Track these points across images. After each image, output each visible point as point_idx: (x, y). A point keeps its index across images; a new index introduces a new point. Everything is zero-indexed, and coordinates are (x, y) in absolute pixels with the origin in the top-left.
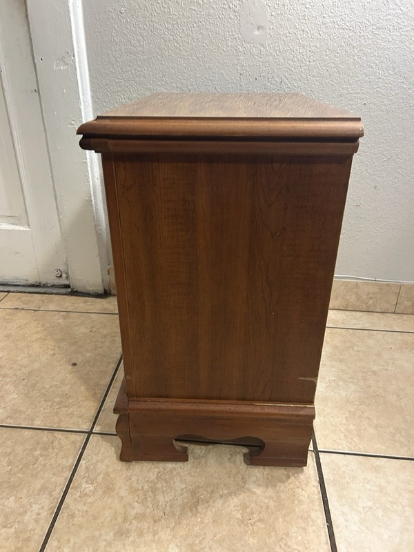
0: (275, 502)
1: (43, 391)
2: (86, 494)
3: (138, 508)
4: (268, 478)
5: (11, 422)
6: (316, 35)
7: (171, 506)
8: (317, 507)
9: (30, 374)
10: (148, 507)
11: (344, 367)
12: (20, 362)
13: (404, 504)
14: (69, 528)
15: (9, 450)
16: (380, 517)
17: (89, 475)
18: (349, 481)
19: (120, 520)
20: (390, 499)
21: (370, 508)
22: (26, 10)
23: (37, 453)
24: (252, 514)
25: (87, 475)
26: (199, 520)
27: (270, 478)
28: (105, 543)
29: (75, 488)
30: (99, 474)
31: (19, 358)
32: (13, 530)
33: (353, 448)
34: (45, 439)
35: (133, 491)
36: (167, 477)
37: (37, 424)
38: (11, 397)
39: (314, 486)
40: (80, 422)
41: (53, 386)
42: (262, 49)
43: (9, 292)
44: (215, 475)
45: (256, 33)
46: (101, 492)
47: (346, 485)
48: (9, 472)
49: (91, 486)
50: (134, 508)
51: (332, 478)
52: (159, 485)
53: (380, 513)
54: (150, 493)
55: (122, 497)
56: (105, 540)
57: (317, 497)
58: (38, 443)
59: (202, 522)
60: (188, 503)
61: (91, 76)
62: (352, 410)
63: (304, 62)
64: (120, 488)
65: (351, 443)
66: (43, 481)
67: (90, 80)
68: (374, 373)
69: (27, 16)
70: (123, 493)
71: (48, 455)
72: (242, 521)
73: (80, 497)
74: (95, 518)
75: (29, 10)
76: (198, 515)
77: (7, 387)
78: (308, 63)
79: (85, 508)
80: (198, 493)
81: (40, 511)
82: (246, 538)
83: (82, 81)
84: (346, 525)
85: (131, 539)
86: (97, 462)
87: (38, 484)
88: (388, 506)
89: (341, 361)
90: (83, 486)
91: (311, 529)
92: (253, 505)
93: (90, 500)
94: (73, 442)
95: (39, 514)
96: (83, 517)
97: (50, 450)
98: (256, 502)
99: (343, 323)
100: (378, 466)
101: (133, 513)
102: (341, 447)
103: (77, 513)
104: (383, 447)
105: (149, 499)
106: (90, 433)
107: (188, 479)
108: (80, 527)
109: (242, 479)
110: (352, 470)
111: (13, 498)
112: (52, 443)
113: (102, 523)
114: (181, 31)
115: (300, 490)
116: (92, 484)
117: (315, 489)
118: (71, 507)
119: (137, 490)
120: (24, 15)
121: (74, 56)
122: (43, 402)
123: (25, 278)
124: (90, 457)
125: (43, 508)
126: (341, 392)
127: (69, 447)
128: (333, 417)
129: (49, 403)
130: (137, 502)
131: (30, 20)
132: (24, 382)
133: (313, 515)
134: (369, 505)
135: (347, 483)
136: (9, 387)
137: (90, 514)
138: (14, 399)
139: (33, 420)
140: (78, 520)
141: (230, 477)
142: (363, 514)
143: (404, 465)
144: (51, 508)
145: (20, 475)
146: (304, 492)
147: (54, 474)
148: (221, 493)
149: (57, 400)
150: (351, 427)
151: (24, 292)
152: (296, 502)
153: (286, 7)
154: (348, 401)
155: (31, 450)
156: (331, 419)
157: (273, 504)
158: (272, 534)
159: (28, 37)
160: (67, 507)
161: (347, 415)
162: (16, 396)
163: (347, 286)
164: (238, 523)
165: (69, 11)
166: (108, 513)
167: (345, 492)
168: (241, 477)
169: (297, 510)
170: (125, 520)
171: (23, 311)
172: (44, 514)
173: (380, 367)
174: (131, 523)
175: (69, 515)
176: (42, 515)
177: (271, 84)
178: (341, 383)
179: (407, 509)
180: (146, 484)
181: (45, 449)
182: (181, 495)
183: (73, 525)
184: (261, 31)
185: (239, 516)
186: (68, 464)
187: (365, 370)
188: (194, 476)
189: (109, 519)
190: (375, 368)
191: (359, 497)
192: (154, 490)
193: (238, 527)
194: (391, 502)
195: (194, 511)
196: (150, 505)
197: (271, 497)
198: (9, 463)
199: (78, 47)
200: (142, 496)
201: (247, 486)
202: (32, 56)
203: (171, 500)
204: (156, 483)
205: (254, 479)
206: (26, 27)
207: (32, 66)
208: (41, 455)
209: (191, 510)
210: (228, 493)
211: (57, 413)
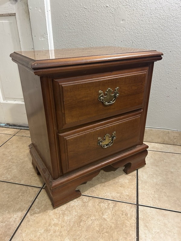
0: (115, 225)
1: (27, 169)
2: (36, 213)
3: (56, 221)
4: (113, 214)
5: (12, 181)
6: (148, 22)
7: (70, 222)
8: (133, 230)
9: (23, 162)
10: (60, 221)
11: (158, 169)
12: (20, 158)
13: (174, 232)
14: (26, 226)
15: (9, 192)
16: (162, 237)
18: (150, 219)
19: (47, 225)
20: (168, 230)
21: (158, 232)
23: (20, 194)
24: (104, 229)
25: (38, 205)
26: (80, 229)
27: (114, 214)
28: (39, 234)
29: (32, 210)
30: (42, 205)
31: (20, 156)
32: (5, 224)
33: (155, 205)
34: (24, 189)
36: (70, 209)
37: (22, 183)
38: (14, 171)
39: (133, 220)
40: (39, 184)
42: (124, 29)
43: (21, 129)
44: (90, 211)
45: (122, 22)
46: (42, 213)
48: (8, 201)
50: (54, 221)
51: (142, 217)
52: (66, 213)
53: (162, 235)
54: (62, 215)
55: (50, 216)
56: (40, 233)
57: (134, 225)
58: (21, 190)
59: (81, 230)
60: (77, 221)
61: (54, 42)
62: (158, 188)
65: (155, 203)
66: (20, 206)
67: (54, 44)
68: (172, 172)
69: (30, 19)
70: (51, 214)
71: (24, 196)
72: (99, 232)
73: (33, 214)
74: (38, 223)
75: (30, 16)
76: (80, 227)
77: (13, 167)
78: (144, 34)
79: (34, 218)
80: (82, 217)
82: (99, 239)
83: (50, 45)
84: (145, 239)
85: (50, 233)
86: (43, 200)
87: (18, 207)
88: (167, 232)
89: (157, 166)
90: (35, 209)
91: (128, 239)
92: (105, 225)
93: (37, 215)
94: (34, 191)
95: (16, 219)
96: (33, 222)
97: (25, 194)
98: (106, 224)
99: (161, 149)
100: (165, 214)
101: (53, 223)
102: (149, 204)
103: (31, 220)
104: (170, 206)
105: (61, 218)
106: (42, 188)
107: (79, 211)
108: (31, 226)
109: (102, 213)
110: (153, 215)
111: (7, 211)
112: (26, 191)
113: (40, 225)
114: (90, 23)
115: (127, 221)
116: (39, 209)
117: (134, 221)
118: (29, 217)
119: (56, 213)
120: (29, 19)
121: (47, 34)
122: (26, 174)
124: (40, 198)
125: (18, 217)
126: (154, 180)
127: (33, 193)
128: (148, 190)
129: (28, 175)
130: (56, 218)
131: (31, 21)
132: (20, 166)
133: (131, 232)
134: (158, 231)
135: (149, 220)
136: (14, 167)
137: (36, 221)
138: (15, 172)
139: (21, 181)
140: (31, 223)
141: (97, 212)
142: (154, 235)
143: (178, 215)
144: (21, 217)
145: (12, 202)
146: (128, 222)
147: (25, 204)
148: (92, 219)
149: (32, 174)
150: (156, 196)
151: (27, 130)
152: (124, 226)
153: (134, 11)
154: (157, 184)
155: (18, 193)
156: (147, 191)
157: (114, 226)
158: (111, 239)
159: (30, 27)
160: (27, 217)
161: (155, 190)
162: (16, 171)
163: (164, 133)
164: (97, 232)
165: (45, 17)
166: (43, 221)
167: (147, 224)
168: (101, 212)
169: (124, 229)
170: (50, 225)
171: (25, 137)
172: (18, 219)
173: (175, 170)
174: (52, 227)
175: (27, 221)
176: (17, 219)
177: (128, 43)
178: (155, 176)
179: (175, 235)
180: (61, 211)
181: (23, 193)
182: (75, 217)
183: (28, 225)
184: (124, 21)
185: (98, 229)
186: (31, 200)
187: (167, 171)
188: (81, 210)
189: (43, 224)
190: (172, 170)
191: (154, 227)
192: (64, 214)
193: (96, 234)
194: (169, 231)
197: (113, 223)
198: (9, 197)
199: (49, 31)
200: (58, 216)
201: (104, 217)
202: (32, 35)
203: (70, 219)
204: (65, 212)
205: (107, 214)
206: (29, 23)
207: (32, 39)
208: (21, 195)
209: (78, 224)
210: (95, 219)
211: (31, 179)
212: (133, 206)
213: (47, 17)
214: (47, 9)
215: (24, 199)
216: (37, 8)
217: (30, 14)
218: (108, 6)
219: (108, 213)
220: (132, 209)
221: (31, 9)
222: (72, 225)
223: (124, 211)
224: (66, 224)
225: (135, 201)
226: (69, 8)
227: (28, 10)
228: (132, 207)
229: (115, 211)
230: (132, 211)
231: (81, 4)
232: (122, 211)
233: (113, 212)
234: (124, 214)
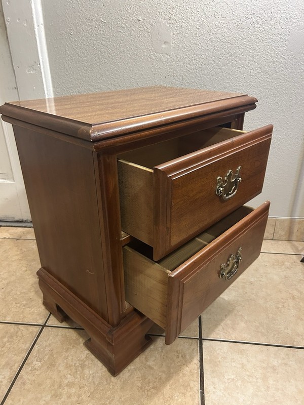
1: (15, 296)
2: (35, 369)
3: (70, 378)
4: (163, 358)
6: (205, 47)
7: (93, 377)
8: (195, 379)
9: (8, 284)
10: (77, 378)
12: (2, 276)
13: (257, 377)
14: (21, 391)
16: (239, 386)
17: (39, 355)
18: (221, 360)
19: (56, 387)
20: (248, 373)
21: (233, 379)
22: (7, 34)
23: (6, 339)
24: (149, 383)
25: (37, 355)
26: (111, 387)
27: (165, 357)
28: (44, 402)
29: (29, 364)
30: (46, 355)
31: (2, 273)
33: (227, 337)
34: (12, 330)
35: (68, 367)
37: (8, 319)
40: (38, 318)
41: (23, 293)
42: (168, 57)
43: (0, 226)
45: (164, 46)
46: (46, 367)
47: (218, 363)
49: (39, 363)
50: (67, 378)
51: (209, 358)
52: (87, 363)
53: (239, 383)
54: (80, 368)
55: (60, 371)
56: (44, 400)
57: (196, 372)
58: (7, 333)
59: (113, 388)
60: (105, 375)
61: (52, 77)
62: (231, 309)
63: (198, 65)
64: (59, 365)
65: (226, 333)
66: (7, 359)
67: (52, 80)
68: (251, 283)
69: (7, 38)
70: (61, 368)
71: (13, 342)
72: (141, 388)
73: (31, 370)
74: (40, 385)
75: (8, 33)
76: (111, 383)
78: (200, 66)
79: (34, 378)
81: (3, 380)
82: (142, 400)
83: (46, 81)
84: (214, 392)
85: (62, 399)
86: (46, 346)
87: (4, 361)
88: (245, 378)
90: (34, 363)
91: (188, 394)
92: (150, 377)
93: (37, 373)
94: (31, 332)
97: (15, 338)
98: (153, 375)
100: (243, 349)
101: (66, 382)
102: (218, 336)
103: (28, 381)
104: (249, 336)
105: (78, 373)
106: (44, 326)
108: (29, 391)
109: (146, 358)
110: (224, 353)
112: (17, 333)
113: (44, 388)
114: (112, 46)
115: (185, 366)
116: (40, 361)
117: (195, 365)
118: (24, 377)
119: (71, 366)
120: (5, 38)
121: (40, 64)
122: (14, 304)
123: (13, 216)
124: (41, 343)
125: (4, 378)
126: (225, 297)
127: (28, 335)
128: (216, 315)
129: (18, 305)
130: (70, 374)
131: (9, 41)
132: (3, 290)
133: (192, 384)
134: (232, 378)
135: (219, 362)
137: (36, 382)
139: (5, 317)
140: (27, 386)
142: (227, 384)
143: (261, 349)
144: (11, 378)
146: (187, 368)
147: (15, 355)
149: (24, 302)
150: (229, 322)
151: (12, 226)
152: (181, 375)
153: (183, 29)
154: (229, 303)
156: (215, 316)
157: (165, 376)
158: (161, 397)
159: (8, 52)
160: (22, 377)
161: (227, 314)
164: (138, 389)
165: (35, 34)
166: (48, 381)
167: (216, 369)
168: (144, 357)
169: (181, 380)
170: (60, 387)
171: (9, 240)
172: (5, 382)
173: (256, 279)
174: (64, 389)
175: (22, 383)
177: (176, 80)
179: (259, 380)
180: (78, 362)
181: (11, 337)
183: (24, 389)
184: (167, 45)
185: (140, 385)
186: (25, 348)
187: (245, 281)
189: (49, 386)
190: (252, 280)
191: (226, 372)
192: (83, 366)
193: (138, 392)
194: (249, 376)
195: (108, 381)
196: (79, 377)
197: (164, 372)
199: (43, 58)
200: (74, 371)
201: (148, 363)
202: (12, 65)
203: (93, 373)
204: (84, 362)
205: (153, 359)
206: (7, 45)
207: (12, 71)
208: (8, 341)
209: (107, 380)
210: (134, 368)
211: (23, 312)
212: (194, 341)
213: (37, 35)
214: (37, 23)
215: (14, 348)
216: (19, 19)
217: (8, 29)
218: (141, 19)
219: (156, 357)
220: (192, 347)
221: (8, 22)
222: (97, 383)
223: (181, 351)
224: (88, 381)
225: (197, 334)
226: (75, 20)
227: (5, 22)
228: (192, 343)
229: (167, 353)
230: (193, 350)
231: (96, 15)
232: (177, 351)
233: (162, 354)
234: (180, 356)
